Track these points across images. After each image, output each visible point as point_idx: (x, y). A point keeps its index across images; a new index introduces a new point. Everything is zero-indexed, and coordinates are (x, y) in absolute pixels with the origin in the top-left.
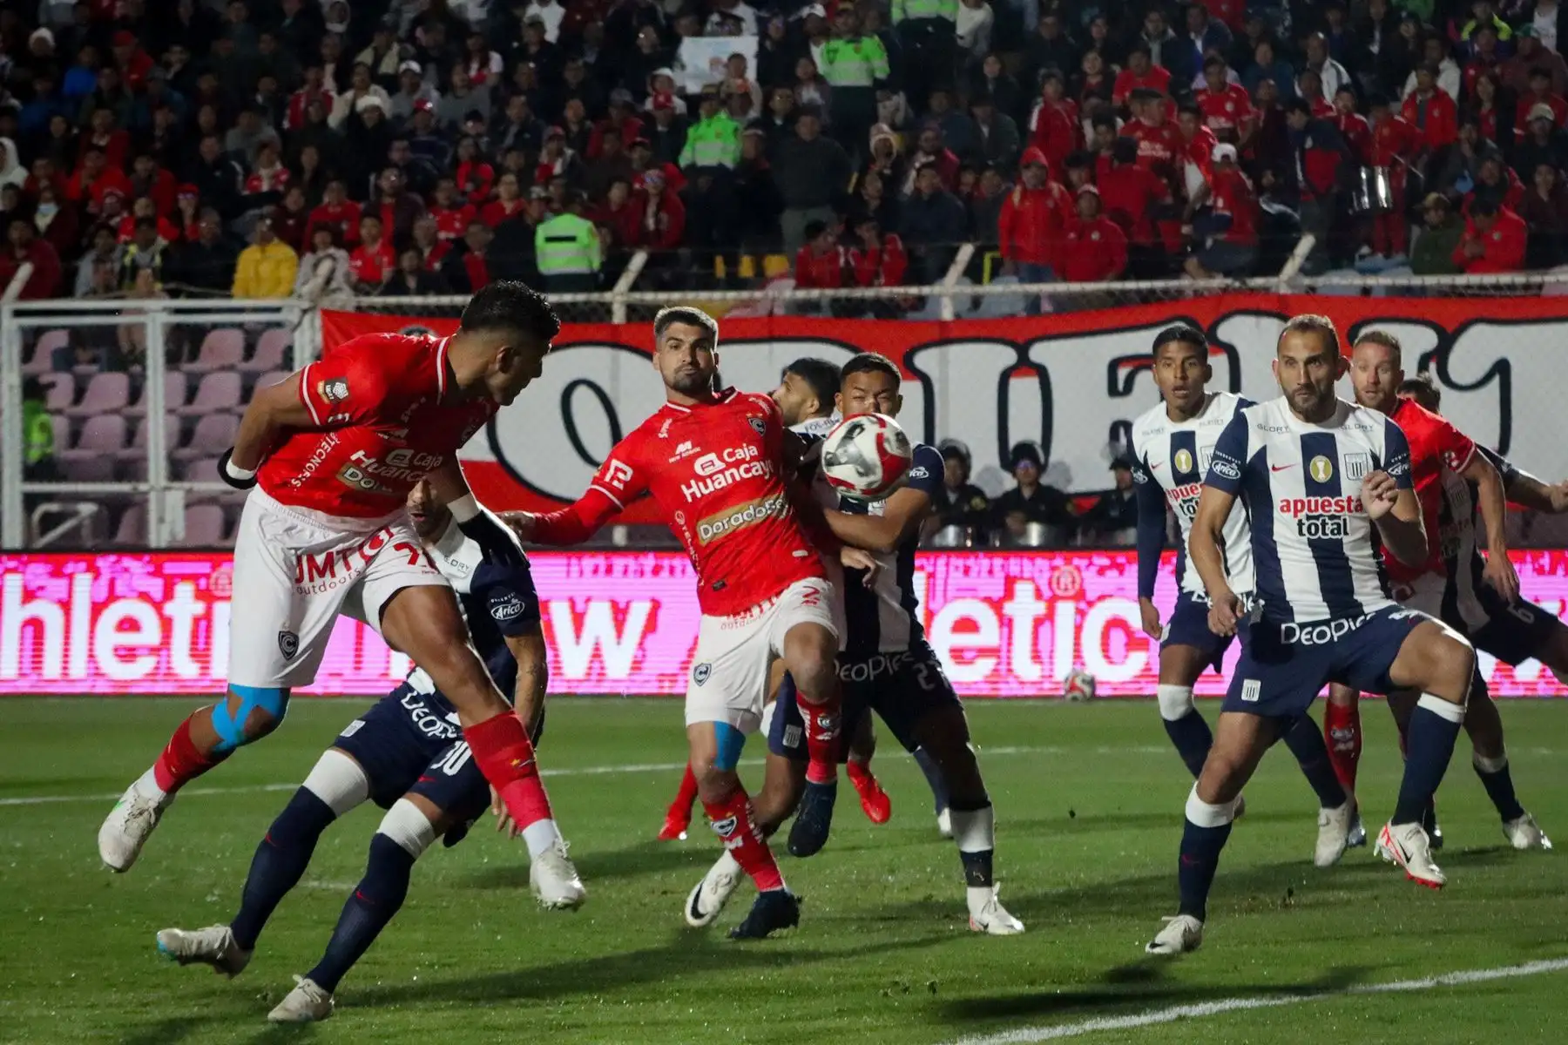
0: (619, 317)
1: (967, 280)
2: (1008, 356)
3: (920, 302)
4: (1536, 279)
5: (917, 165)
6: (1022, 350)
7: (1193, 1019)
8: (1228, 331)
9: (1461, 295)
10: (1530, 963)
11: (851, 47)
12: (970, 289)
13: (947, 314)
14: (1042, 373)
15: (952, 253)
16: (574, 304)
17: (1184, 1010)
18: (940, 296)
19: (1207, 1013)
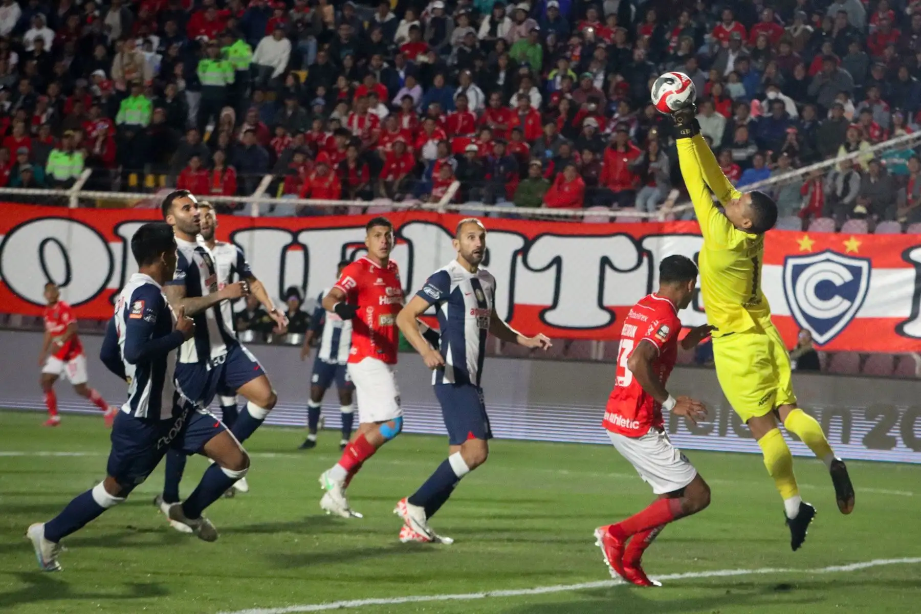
0: (73, 204)
1: (267, 195)
2: (287, 238)
3: (241, 206)
4: (580, 213)
5: (244, 130)
6: (295, 235)
7: (348, 608)
8: (410, 231)
9: (538, 220)
10: (538, 588)
11: (215, 64)
12: (269, 200)
13: (255, 213)
14: (304, 248)
15: (260, 179)
16: (49, 196)
17: (344, 603)
18: (251, 204)
19: (356, 605)
